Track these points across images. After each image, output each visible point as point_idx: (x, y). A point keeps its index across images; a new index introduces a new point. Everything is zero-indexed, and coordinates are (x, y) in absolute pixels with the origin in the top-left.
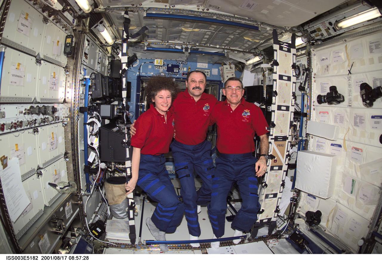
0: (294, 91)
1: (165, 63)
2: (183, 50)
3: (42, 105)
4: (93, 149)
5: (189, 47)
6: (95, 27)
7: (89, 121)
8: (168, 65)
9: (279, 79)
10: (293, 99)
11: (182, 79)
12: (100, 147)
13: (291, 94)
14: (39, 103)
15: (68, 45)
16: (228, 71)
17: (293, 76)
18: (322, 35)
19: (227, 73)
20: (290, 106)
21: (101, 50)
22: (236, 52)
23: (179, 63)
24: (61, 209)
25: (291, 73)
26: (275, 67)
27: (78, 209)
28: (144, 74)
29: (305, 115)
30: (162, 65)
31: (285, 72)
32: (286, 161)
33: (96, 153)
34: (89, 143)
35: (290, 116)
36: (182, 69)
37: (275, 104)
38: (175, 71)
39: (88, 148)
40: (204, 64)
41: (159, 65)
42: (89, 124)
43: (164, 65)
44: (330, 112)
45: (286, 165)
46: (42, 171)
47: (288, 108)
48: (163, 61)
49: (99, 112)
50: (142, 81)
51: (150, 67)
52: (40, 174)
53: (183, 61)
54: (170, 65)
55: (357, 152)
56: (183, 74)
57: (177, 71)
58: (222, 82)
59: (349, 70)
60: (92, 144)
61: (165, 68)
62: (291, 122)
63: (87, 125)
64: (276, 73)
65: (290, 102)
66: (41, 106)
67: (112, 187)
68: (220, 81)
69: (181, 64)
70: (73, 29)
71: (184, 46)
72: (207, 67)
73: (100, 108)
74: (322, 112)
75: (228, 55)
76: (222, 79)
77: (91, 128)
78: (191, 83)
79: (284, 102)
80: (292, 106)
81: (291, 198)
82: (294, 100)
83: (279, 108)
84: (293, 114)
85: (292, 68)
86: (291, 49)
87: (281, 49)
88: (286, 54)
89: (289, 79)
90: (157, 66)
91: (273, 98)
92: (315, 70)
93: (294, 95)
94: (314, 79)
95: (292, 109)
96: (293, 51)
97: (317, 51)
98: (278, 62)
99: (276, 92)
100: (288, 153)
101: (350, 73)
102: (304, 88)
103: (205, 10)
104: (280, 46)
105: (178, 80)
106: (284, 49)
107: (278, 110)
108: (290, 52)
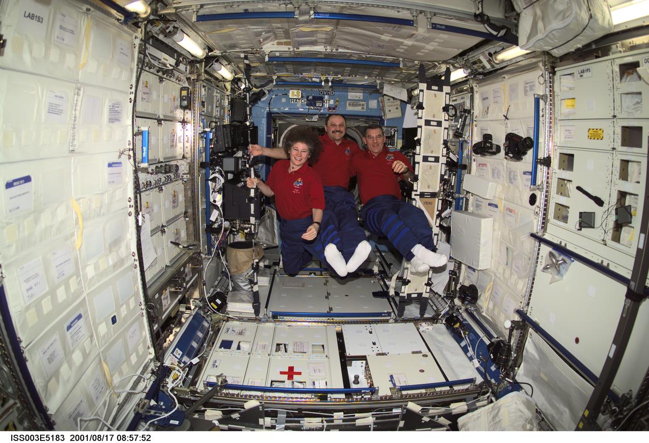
0: (446, 138)
1: (304, 95)
2: (322, 83)
3: (164, 164)
4: (216, 207)
5: (330, 78)
6: (210, 67)
7: (211, 177)
8: (308, 97)
9: (426, 125)
10: (444, 148)
12: (223, 205)
13: (442, 142)
14: (162, 162)
15: (184, 98)
16: (391, 104)
17: (445, 120)
18: (484, 67)
19: (389, 106)
20: (441, 156)
21: (218, 91)
22: (393, 82)
23: (324, 94)
24: (182, 269)
25: (443, 116)
26: (420, 111)
27: (197, 274)
28: (275, 110)
29: (464, 167)
30: (300, 97)
31: (434, 116)
32: (436, 222)
33: (219, 211)
34: (212, 200)
35: (440, 168)
36: (328, 101)
37: (419, 154)
38: (317, 105)
39: (211, 206)
40: (357, 94)
41: (296, 97)
42: (211, 180)
43: (302, 97)
44: (488, 165)
45: (437, 227)
46: (165, 228)
47: (437, 159)
48: (300, 92)
49: (222, 166)
50: (273, 119)
51: (284, 100)
52: (163, 232)
53: (329, 92)
54: (311, 97)
55: (510, 213)
56: (329, 108)
57: (321, 105)
58: (383, 118)
59: (504, 116)
60: (215, 201)
61: (304, 101)
62: (442, 176)
63: (209, 182)
64: (421, 118)
65: (441, 151)
66: (163, 164)
67: (236, 252)
68: (381, 117)
69: (326, 95)
70: (186, 78)
71: (323, 78)
72: (362, 98)
73: (222, 161)
74: (482, 164)
75: (382, 88)
76: (383, 113)
77: (214, 184)
78: (331, 127)
79: (432, 152)
80: (443, 156)
81: (450, 271)
82: (446, 149)
83: (425, 159)
84: (443, 166)
85: (443, 111)
86: (444, 87)
87: (429, 88)
88: (435, 95)
89: (439, 124)
90: (294, 99)
91: (417, 147)
92: (476, 111)
93: (445, 143)
94: (475, 123)
95: (443, 160)
96: (447, 89)
97: (480, 87)
98: (424, 105)
99: (419, 140)
100: (438, 212)
101: (506, 118)
102: (462, 134)
103: (334, 50)
104: (427, 85)
105: (322, 116)
106: (434, 87)
107: (423, 161)
108: (442, 91)
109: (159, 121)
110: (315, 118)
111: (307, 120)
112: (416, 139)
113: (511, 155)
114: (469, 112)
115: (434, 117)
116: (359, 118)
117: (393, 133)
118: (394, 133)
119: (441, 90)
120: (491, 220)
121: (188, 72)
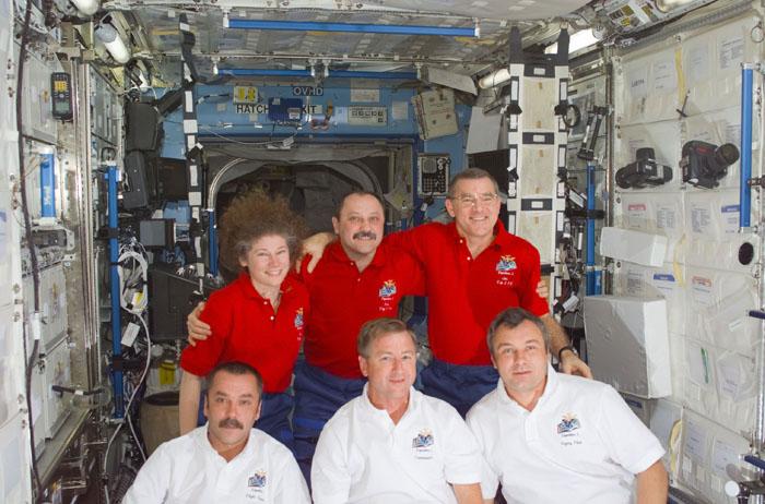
0: (562, 165)
1: (262, 95)
2: (310, 71)
4: (132, 318)
5: (326, 62)
7: (122, 258)
8: (271, 100)
9: (524, 142)
10: (560, 182)
11: (311, 137)
12: (150, 312)
13: (556, 171)
16: (433, 108)
17: (560, 130)
18: (636, 21)
19: (433, 112)
20: (555, 198)
22: (446, 65)
23: (302, 94)
25: (555, 124)
26: (513, 117)
29: (600, 215)
30: (256, 100)
33: (141, 325)
34: (123, 305)
35: (555, 220)
36: (311, 109)
37: (515, 197)
38: (291, 117)
39: (127, 317)
40: (369, 91)
41: (248, 101)
42: (121, 264)
43: (259, 101)
44: (649, 205)
47: (548, 204)
48: (256, 90)
49: (140, 237)
51: (221, 107)
52: (42, 365)
53: (312, 88)
54: (277, 102)
55: (702, 286)
56: (315, 123)
57: (298, 117)
58: (422, 137)
59: (678, 109)
60: (130, 306)
61: (264, 108)
62: (559, 235)
63: (118, 268)
64: (516, 130)
65: (556, 190)
68: (417, 137)
69: (307, 94)
71: (313, 62)
72: (377, 99)
73: (139, 228)
74: (633, 206)
75: (425, 76)
76: (420, 129)
77: (127, 272)
79: (537, 191)
80: (558, 197)
82: (563, 184)
83: (526, 205)
84: (561, 215)
85: (557, 114)
86: (556, 68)
87: (528, 73)
88: (540, 84)
89: (549, 139)
90: (242, 104)
91: (511, 184)
92: (619, 109)
93: (562, 173)
94: (616, 131)
95: (559, 205)
96: (562, 71)
97: (625, 62)
98: (520, 105)
100: (557, 301)
101: (683, 114)
102: (592, 154)
103: (355, 7)
104: (525, 67)
105: (301, 140)
106: (538, 71)
107: (522, 209)
108: (553, 76)
110: (287, 144)
111: (270, 147)
112: (510, 169)
113: (695, 181)
114: (604, 111)
115: (539, 126)
116: (372, 140)
117: (441, 167)
118: (444, 165)
119: (550, 74)
120: (661, 304)
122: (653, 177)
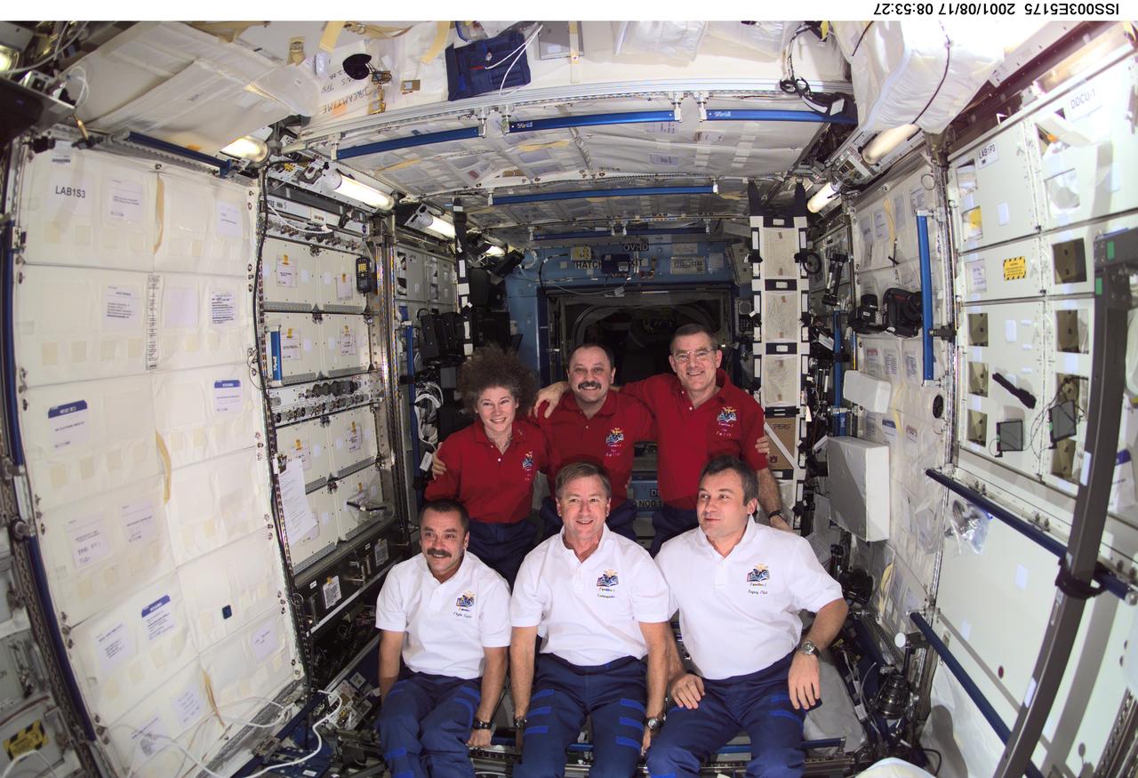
0: (805, 310)
1: (596, 253)
2: (611, 231)
3: (332, 381)
4: (429, 447)
5: (624, 223)
6: (412, 221)
7: (418, 399)
8: (604, 256)
9: (767, 289)
10: (804, 326)
11: (639, 285)
13: (799, 316)
14: (327, 378)
15: (363, 275)
17: (802, 277)
18: (858, 175)
20: (799, 342)
21: (434, 259)
23: (631, 250)
24: (368, 547)
25: (797, 271)
26: (755, 265)
28: (550, 283)
29: (847, 359)
30: (589, 258)
31: (781, 272)
32: (799, 460)
34: (421, 436)
35: (800, 363)
36: (638, 262)
37: (760, 342)
38: (620, 270)
39: (420, 447)
40: (688, 246)
41: (582, 259)
42: (418, 404)
43: (593, 257)
44: (879, 350)
45: (801, 468)
46: (337, 482)
47: (792, 348)
48: (589, 249)
49: (438, 383)
50: (550, 299)
51: (564, 265)
52: (332, 487)
53: (639, 245)
54: (608, 257)
55: (911, 436)
56: (642, 273)
57: (627, 270)
58: (736, 283)
59: (889, 258)
60: (426, 438)
61: (598, 264)
62: (803, 377)
63: (416, 408)
64: (758, 278)
65: (800, 335)
66: (330, 382)
68: (732, 283)
69: (635, 250)
70: (367, 242)
71: (612, 224)
72: (696, 251)
73: (439, 373)
74: (871, 351)
75: (714, 230)
76: (734, 275)
77: (424, 410)
79: (782, 335)
80: (802, 341)
81: (832, 546)
82: (807, 329)
83: (771, 349)
84: (806, 358)
85: (796, 262)
86: (795, 218)
87: (768, 224)
88: (780, 234)
89: (792, 285)
90: (581, 261)
91: (755, 329)
92: (857, 257)
93: (805, 318)
94: (856, 277)
95: (804, 348)
96: (800, 222)
97: (859, 210)
98: (762, 254)
99: (758, 317)
100: (801, 442)
102: (835, 300)
103: (598, 176)
104: (764, 219)
105: (631, 289)
106: (777, 222)
107: (767, 353)
108: (792, 226)
109: (317, 315)
110: (619, 292)
111: (607, 296)
112: (752, 314)
113: (892, 330)
114: (845, 259)
115: (781, 274)
116: (693, 286)
119: (789, 224)
120: (886, 449)
121: (368, 233)
122: (871, 323)
